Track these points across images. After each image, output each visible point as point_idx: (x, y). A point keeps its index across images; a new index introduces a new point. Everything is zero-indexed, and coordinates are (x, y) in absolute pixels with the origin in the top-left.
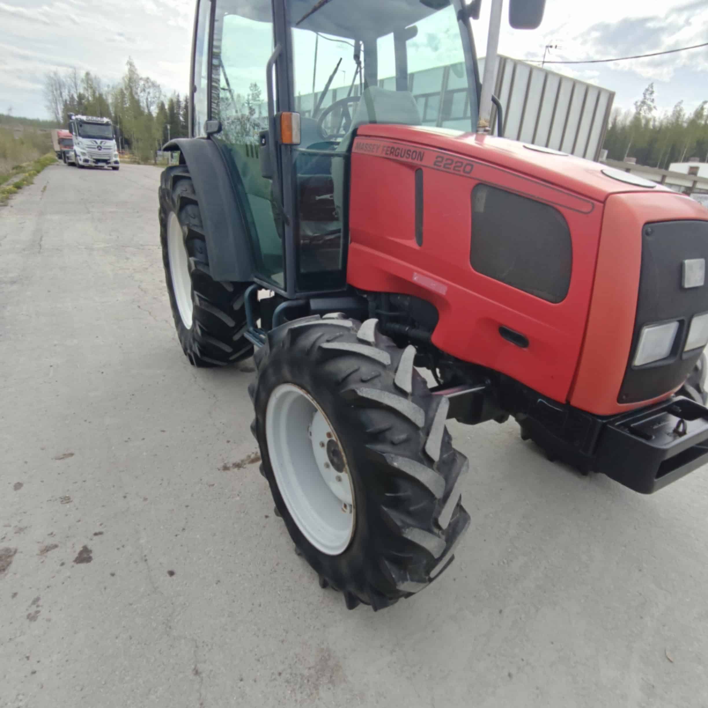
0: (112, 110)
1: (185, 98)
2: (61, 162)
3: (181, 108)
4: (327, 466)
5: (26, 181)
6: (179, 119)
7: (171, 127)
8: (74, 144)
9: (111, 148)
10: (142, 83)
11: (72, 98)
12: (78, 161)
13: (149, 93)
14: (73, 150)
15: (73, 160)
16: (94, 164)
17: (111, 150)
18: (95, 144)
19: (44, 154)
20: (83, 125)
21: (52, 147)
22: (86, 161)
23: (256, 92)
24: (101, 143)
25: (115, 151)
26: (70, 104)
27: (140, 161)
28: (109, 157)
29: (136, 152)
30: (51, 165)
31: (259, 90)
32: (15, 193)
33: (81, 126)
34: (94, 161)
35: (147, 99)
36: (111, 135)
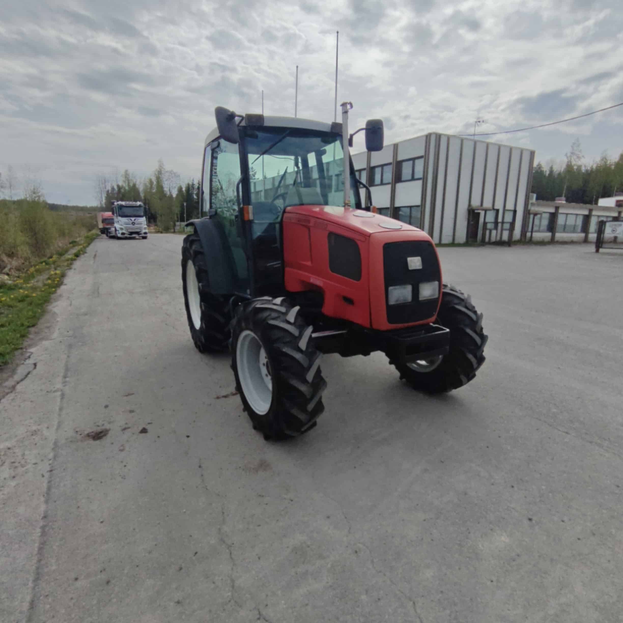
0: (142, 195)
1: (198, 182)
2: (104, 236)
3: (195, 189)
4: (267, 375)
5: (82, 251)
6: (193, 197)
7: (187, 204)
8: (115, 222)
9: (142, 223)
10: (168, 174)
11: (113, 189)
12: (117, 234)
13: (172, 181)
14: (114, 226)
15: (113, 234)
16: (128, 236)
17: (142, 225)
18: (131, 221)
19: (90, 230)
20: (123, 208)
21: (97, 225)
22: (123, 234)
23: (253, 173)
24: (135, 220)
25: (145, 225)
26: (111, 193)
27: (162, 231)
28: (140, 230)
29: (159, 223)
30: (97, 238)
32: (75, 260)
33: (121, 209)
34: (129, 233)
35: (170, 185)
36: (142, 214)
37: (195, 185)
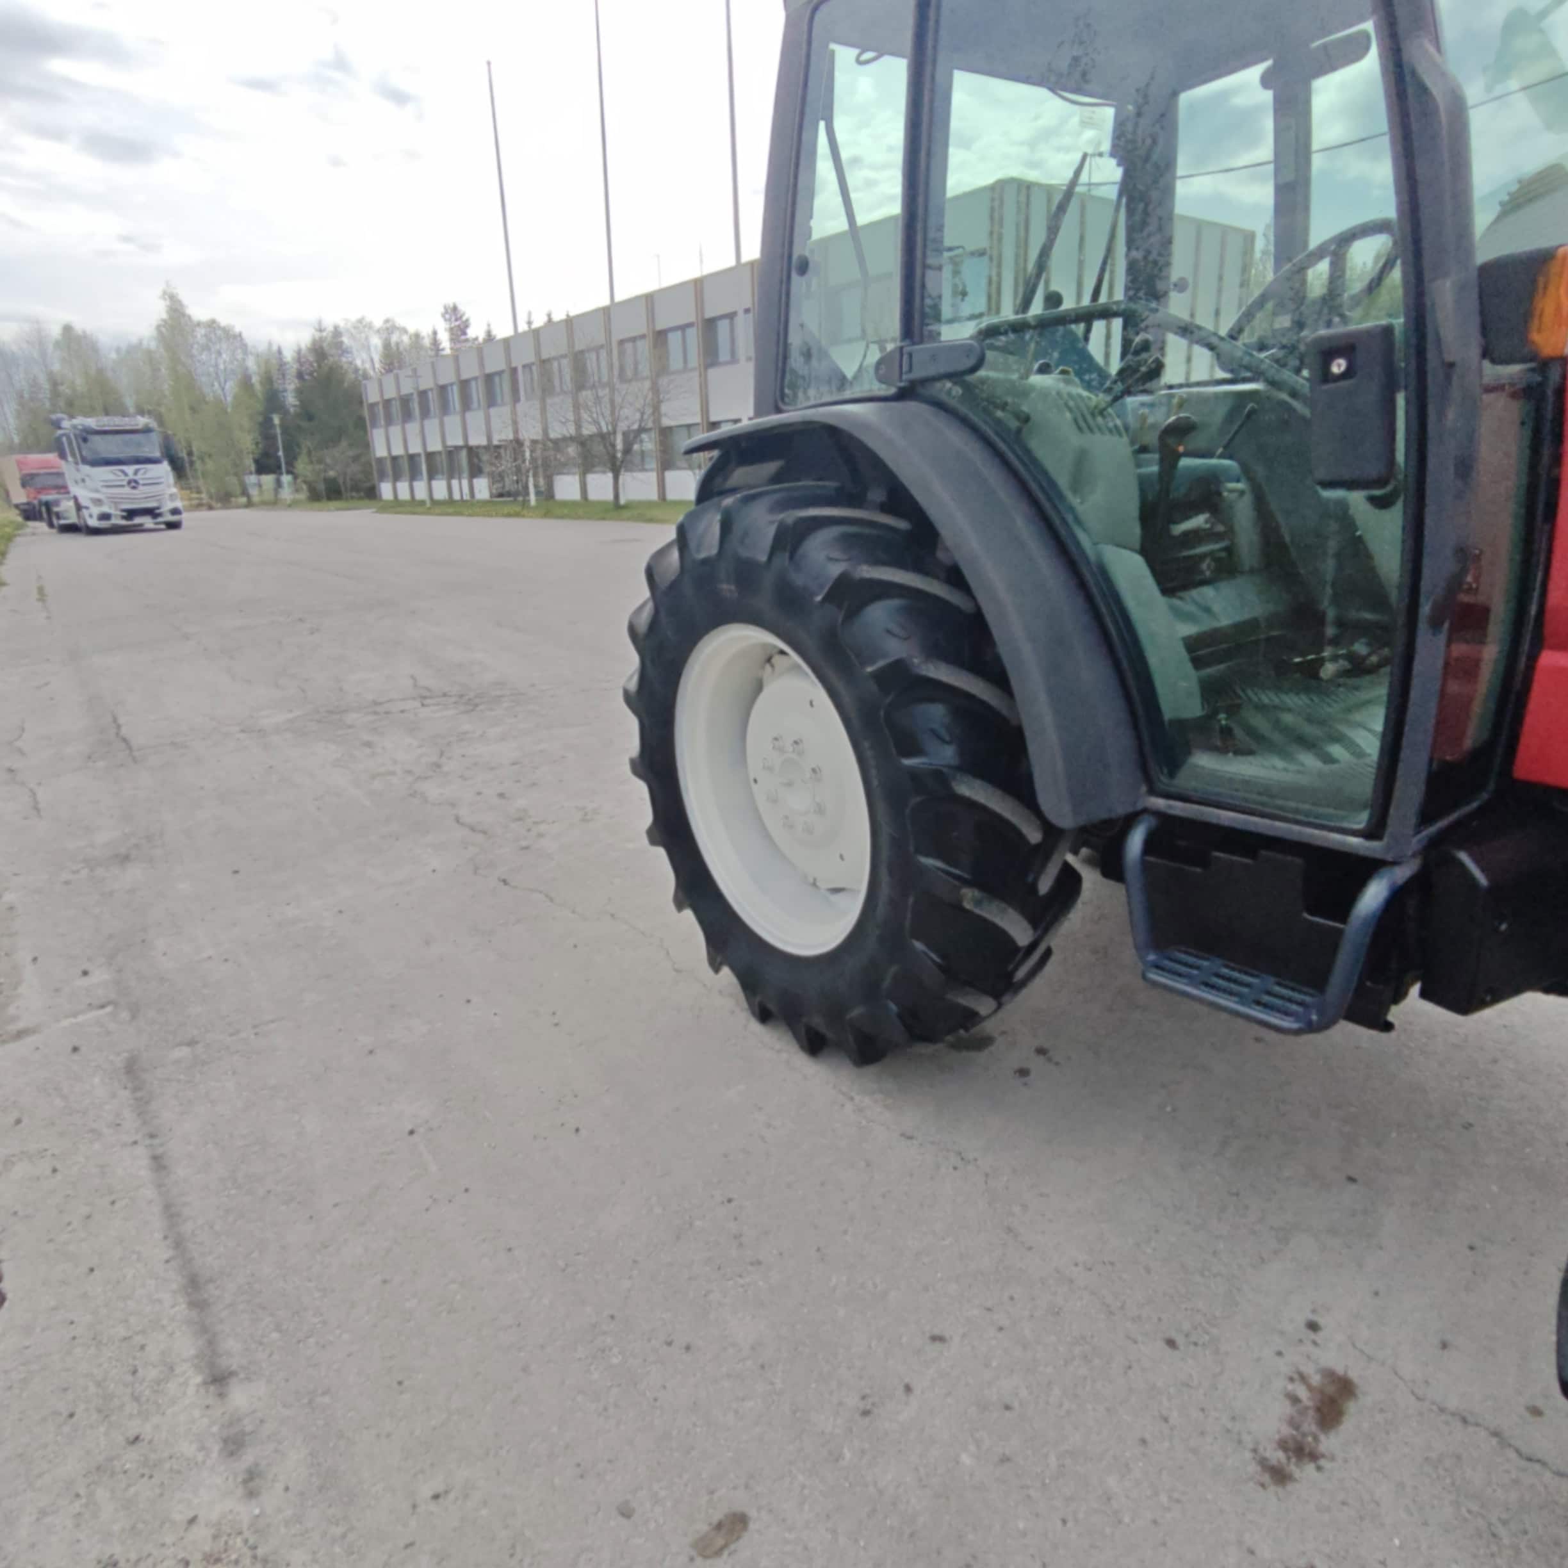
1: (295, 355)
2: (41, 526)
3: (288, 377)
6: (286, 401)
8: (72, 483)
9: (160, 480)
10: (200, 332)
11: (34, 384)
12: (84, 520)
13: (219, 353)
14: (72, 495)
15: (73, 519)
16: (124, 522)
17: (161, 487)
18: (123, 477)
20: (91, 437)
22: (105, 517)
24: (136, 472)
25: (169, 486)
26: (32, 396)
27: (214, 504)
28: (158, 501)
30: (19, 535)
31: (464, 318)
33: (85, 440)
34: (124, 514)
35: (216, 366)
36: (157, 454)
37: (288, 366)
